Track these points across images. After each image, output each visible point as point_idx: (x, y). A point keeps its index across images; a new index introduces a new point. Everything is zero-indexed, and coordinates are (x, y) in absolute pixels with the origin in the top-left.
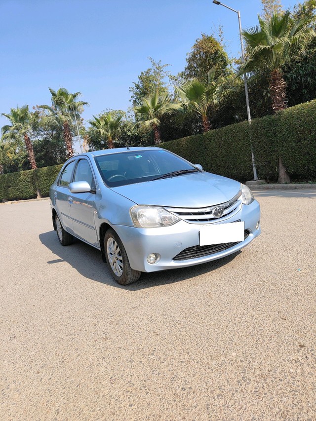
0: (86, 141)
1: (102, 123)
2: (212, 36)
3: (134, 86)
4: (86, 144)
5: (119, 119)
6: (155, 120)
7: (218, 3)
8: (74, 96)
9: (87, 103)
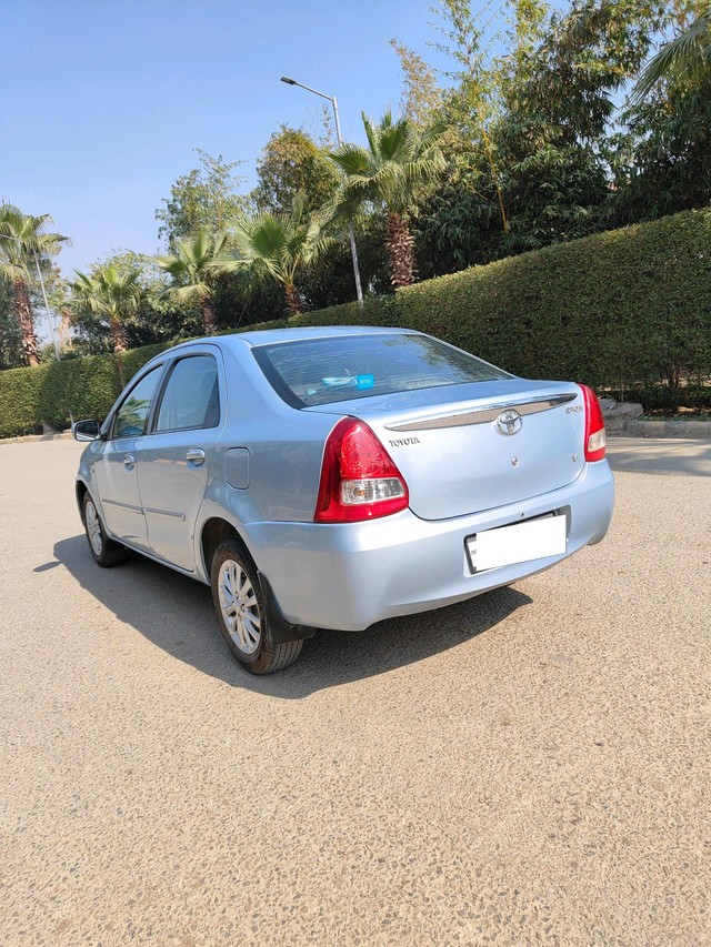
0: (67, 320)
1: (97, 286)
2: (300, 131)
3: (165, 207)
4: (66, 326)
5: (132, 278)
6: (201, 287)
7: (292, 82)
8: (36, 223)
9: (66, 238)
